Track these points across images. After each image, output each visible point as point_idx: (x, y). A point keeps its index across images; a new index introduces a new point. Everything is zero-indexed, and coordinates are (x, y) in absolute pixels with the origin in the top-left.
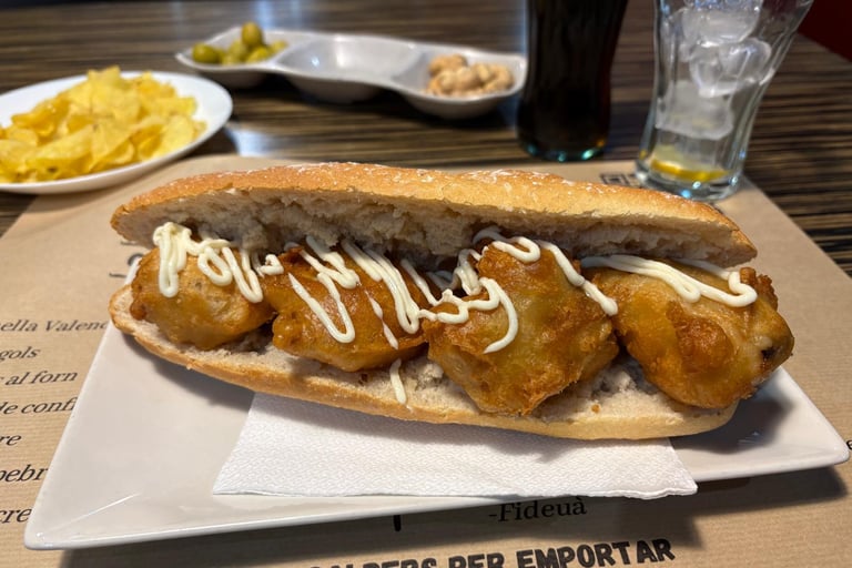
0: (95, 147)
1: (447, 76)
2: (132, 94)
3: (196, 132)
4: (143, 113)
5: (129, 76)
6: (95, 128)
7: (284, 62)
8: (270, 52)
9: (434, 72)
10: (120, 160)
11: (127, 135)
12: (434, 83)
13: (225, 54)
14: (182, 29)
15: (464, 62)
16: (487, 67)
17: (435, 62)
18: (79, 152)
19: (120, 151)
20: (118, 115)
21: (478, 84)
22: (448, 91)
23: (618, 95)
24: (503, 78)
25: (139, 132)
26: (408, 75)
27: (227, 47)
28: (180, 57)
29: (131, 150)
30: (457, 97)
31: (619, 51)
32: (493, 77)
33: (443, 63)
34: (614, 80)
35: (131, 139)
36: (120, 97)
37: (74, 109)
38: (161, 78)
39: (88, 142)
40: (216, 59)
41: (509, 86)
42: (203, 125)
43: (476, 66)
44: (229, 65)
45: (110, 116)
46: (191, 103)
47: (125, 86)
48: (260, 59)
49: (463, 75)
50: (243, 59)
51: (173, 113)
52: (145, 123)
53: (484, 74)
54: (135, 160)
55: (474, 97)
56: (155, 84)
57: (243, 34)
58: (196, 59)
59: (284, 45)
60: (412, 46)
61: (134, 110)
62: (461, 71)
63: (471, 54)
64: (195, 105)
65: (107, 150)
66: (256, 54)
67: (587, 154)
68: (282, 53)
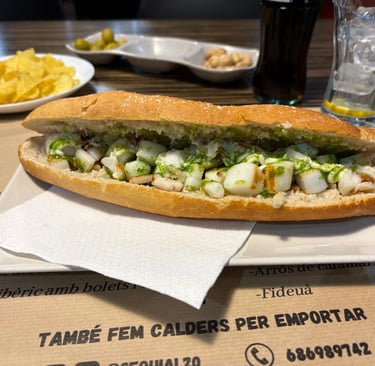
0: (19, 89)
1: (215, 59)
2: (41, 63)
3: (73, 84)
4: (46, 74)
5: (40, 56)
6: (19, 79)
7: (125, 50)
8: (117, 44)
9: (208, 58)
10: (31, 97)
11: (36, 84)
12: (207, 63)
13: (93, 45)
14: (70, 35)
15: (225, 52)
16: (238, 55)
17: (208, 52)
18: (10, 90)
19: (32, 92)
20: (32, 74)
21: (233, 63)
22: (214, 67)
23: (310, 74)
24: (246, 61)
25: (43, 83)
26: (194, 58)
27: (93, 42)
28: (68, 46)
29: (38, 91)
30: (219, 69)
31: (310, 51)
32: (241, 60)
33: (213, 52)
34: (308, 66)
35: (38, 86)
36: (34, 65)
37: (8, 70)
38: (57, 57)
39: (15, 86)
40: (88, 47)
41: (250, 65)
42: (78, 81)
43: (232, 55)
44: (94, 51)
45: (28, 74)
46: (72, 71)
47: (38, 60)
48: (112, 48)
49: (224, 58)
50: (102, 48)
51: (62, 74)
52: (47, 79)
53: (236, 59)
54: (40, 97)
55: (230, 69)
56: (53, 60)
57: (103, 36)
58: (77, 47)
59: (125, 41)
60: (196, 43)
61: (41, 72)
62: (222, 57)
63: (229, 49)
64: (74, 72)
65: (25, 91)
66: (109, 46)
67: (292, 102)
68: (124, 45)
